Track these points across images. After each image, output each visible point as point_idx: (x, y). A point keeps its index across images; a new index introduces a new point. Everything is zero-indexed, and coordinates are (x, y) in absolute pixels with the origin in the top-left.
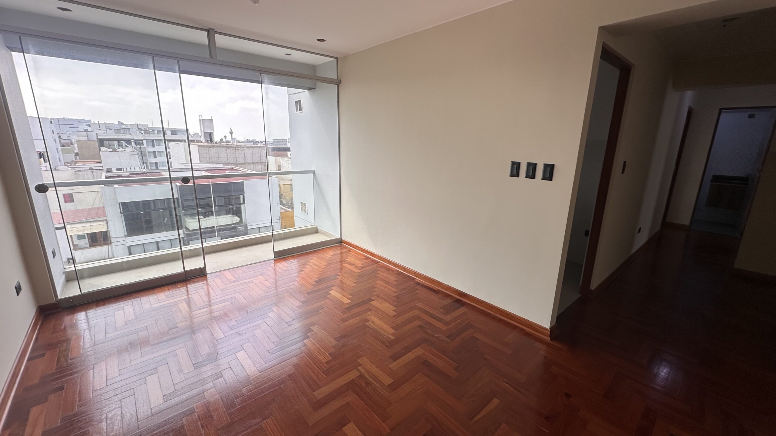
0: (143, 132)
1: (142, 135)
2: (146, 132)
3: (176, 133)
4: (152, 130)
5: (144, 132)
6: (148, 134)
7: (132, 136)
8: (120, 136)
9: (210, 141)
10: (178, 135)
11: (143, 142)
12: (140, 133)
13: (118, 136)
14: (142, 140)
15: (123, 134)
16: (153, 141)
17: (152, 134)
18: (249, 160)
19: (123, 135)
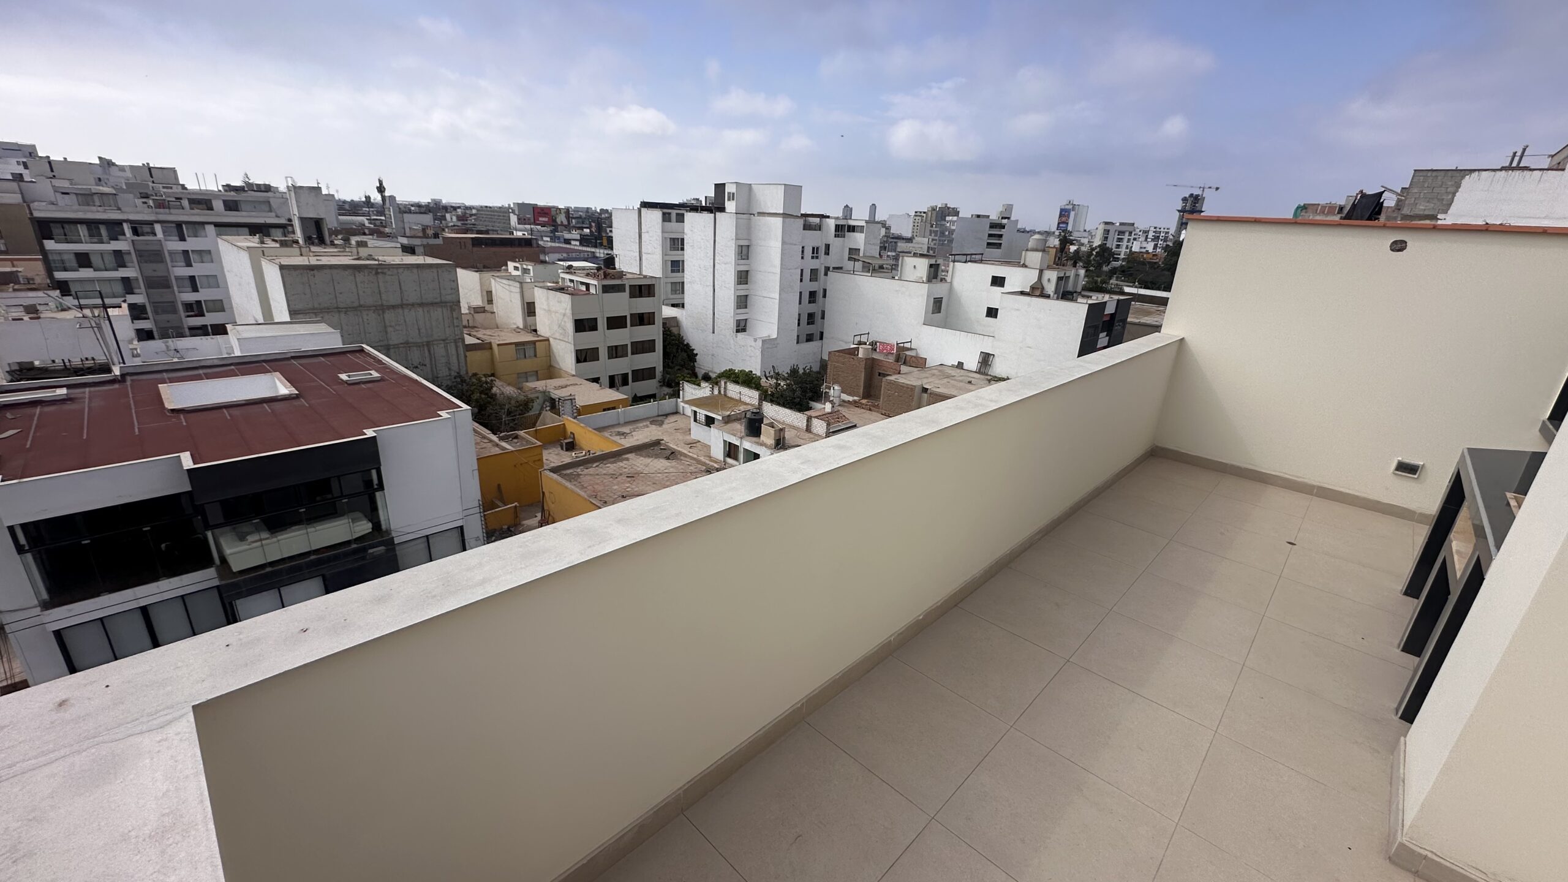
0: (151, 203)
1: (150, 210)
2: (161, 205)
3: (237, 206)
4: (174, 199)
5: (154, 203)
6: (164, 208)
7: (122, 212)
8: (92, 212)
9: (316, 238)
10: (242, 211)
11: (153, 229)
12: (145, 205)
13: (85, 212)
14: (152, 224)
15: (100, 206)
16: (179, 225)
17: (176, 208)
19: (99, 208)
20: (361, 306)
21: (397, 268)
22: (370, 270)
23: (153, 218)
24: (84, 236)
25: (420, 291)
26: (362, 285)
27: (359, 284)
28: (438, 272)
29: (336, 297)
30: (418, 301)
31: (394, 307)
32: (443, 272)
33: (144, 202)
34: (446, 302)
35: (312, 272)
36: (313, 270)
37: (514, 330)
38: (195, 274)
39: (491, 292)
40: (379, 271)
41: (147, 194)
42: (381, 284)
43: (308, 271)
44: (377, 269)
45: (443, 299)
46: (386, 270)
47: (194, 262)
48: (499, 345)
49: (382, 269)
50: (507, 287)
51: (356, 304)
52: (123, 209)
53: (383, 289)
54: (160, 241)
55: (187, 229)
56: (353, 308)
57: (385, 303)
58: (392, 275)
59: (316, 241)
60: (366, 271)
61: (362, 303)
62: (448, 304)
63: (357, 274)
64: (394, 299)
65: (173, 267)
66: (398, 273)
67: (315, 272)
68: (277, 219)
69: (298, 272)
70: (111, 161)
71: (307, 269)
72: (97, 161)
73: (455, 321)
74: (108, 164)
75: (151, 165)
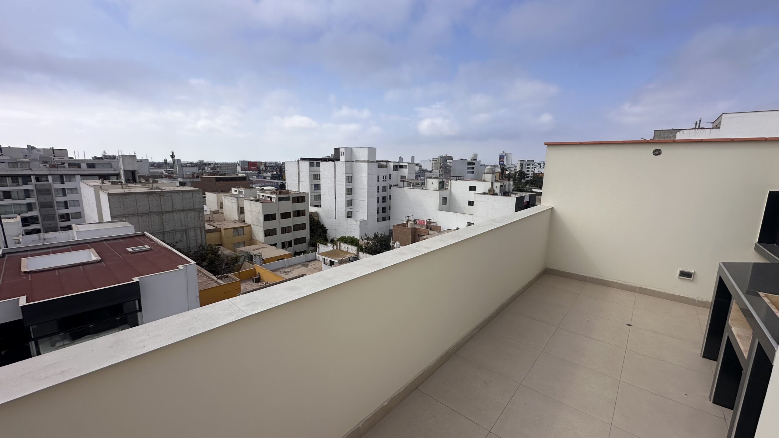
0: (48, 165)
1: (47, 169)
2: (54, 166)
3: (94, 166)
4: (61, 164)
5: (50, 165)
6: (55, 168)
7: (32, 171)
9: (132, 180)
10: (96, 168)
11: (47, 178)
12: (45, 167)
14: (47, 176)
15: (20, 168)
16: (61, 176)
17: (61, 168)
18: (178, 206)
19: (20, 169)
20: (150, 212)
21: (171, 193)
22: (157, 194)
23: (48, 173)
24: (9, 183)
25: (183, 203)
26: (152, 202)
27: (150, 201)
28: (193, 194)
29: (137, 209)
30: (182, 209)
31: (168, 212)
32: (195, 194)
33: (44, 166)
34: (196, 209)
35: (125, 196)
36: (126, 195)
37: (233, 222)
38: (68, 200)
39: (222, 203)
40: (161, 194)
41: (46, 161)
42: (162, 201)
43: (123, 196)
44: (160, 193)
45: (195, 207)
46: (164, 194)
47: (68, 194)
48: (224, 229)
49: (162, 193)
50: (230, 200)
51: (148, 211)
52: (32, 169)
53: (163, 204)
54: (50, 184)
55: (66, 178)
56: (146, 213)
57: (163, 210)
58: (168, 196)
59: (132, 181)
60: (155, 195)
61: (151, 211)
62: (197, 210)
63: (150, 197)
64: (169, 209)
65: (56, 197)
66: (171, 195)
67: (127, 196)
68: (114, 171)
69: (118, 196)
70: (33, 146)
71: (122, 195)
72: (26, 147)
73: (201, 218)
74: (32, 148)
75: (54, 148)
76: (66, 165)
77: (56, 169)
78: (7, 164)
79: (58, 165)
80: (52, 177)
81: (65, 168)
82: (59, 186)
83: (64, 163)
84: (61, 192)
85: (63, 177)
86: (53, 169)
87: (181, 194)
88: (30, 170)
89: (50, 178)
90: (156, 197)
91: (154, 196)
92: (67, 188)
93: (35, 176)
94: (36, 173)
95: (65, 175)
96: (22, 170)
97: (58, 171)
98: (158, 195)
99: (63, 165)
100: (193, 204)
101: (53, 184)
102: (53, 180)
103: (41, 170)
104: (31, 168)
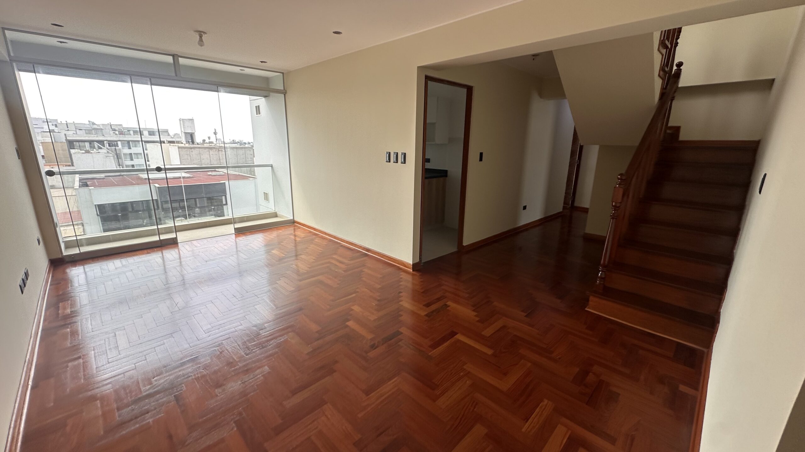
1: (116, 136)
2: (121, 133)
5: (118, 132)
14: (117, 142)
15: (95, 134)
16: (128, 142)
17: (127, 134)
23: (118, 139)
25: (237, 159)
26: (212, 156)
27: (211, 156)
28: (245, 150)
33: (114, 133)
36: (192, 149)
38: (135, 164)
41: (115, 129)
42: (220, 156)
43: (190, 149)
47: (134, 158)
49: (220, 149)
52: (105, 136)
54: (120, 149)
55: (132, 143)
59: (191, 143)
63: (210, 151)
65: (125, 161)
69: (186, 150)
70: (94, 123)
72: (88, 123)
75: (110, 124)
76: (132, 132)
77: (124, 136)
78: (84, 131)
79: (125, 133)
80: (121, 143)
81: (130, 135)
82: (126, 151)
83: (130, 131)
84: (128, 157)
85: (130, 143)
86: (121, 136)
87: (235, 150)
88: (103, 136)
89: (119, 143)
90: (215, 152)
91: (214, 151)
92: (134, 154)
93: (108, 142)
94: (109, 139)
95: (132, 141)
96: (97, 136)
97: (125, 137)
98: (217, 150)
99: (129, 133)
100: (245, 159)
101: (123, 149)
102: (122, 145)
103: (111, 137)
104: (104, 134)
